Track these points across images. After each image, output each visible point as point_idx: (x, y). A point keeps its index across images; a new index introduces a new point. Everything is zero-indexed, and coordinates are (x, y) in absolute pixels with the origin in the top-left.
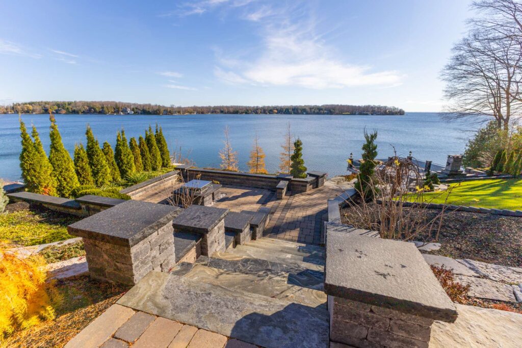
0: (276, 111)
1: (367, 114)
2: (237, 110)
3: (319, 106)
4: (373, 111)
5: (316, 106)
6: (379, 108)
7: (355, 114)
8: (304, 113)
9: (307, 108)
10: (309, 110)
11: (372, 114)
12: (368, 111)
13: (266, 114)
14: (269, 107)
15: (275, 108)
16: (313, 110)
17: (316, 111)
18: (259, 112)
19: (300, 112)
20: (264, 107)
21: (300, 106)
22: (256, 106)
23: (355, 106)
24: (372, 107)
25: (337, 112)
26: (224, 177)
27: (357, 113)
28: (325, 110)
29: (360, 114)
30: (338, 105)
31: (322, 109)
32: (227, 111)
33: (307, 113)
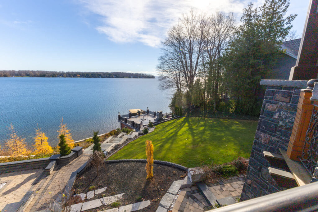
0: (79, 75)
1: (137, 78)
2: (44, 74)
3: (109, 73)
4: (140, 76)
5: (107, 72)
6: (143, 74)
7: (131, 78)
8: (100, 77)
9: (101, 74)
10: (103, 75)
11: (140, 78)
12: (138, 76)
13: (71, 77)
14: (72, 72)
15: (79, 73)
16: (106, 75)
17: (108, 76)
18: (65, 76)
19: (97, 76)
20: (69, 72)
21: (96, 72)
22: (61, 71)
23: (131, 73)
24: (139, 74)
25: (121, 76)
26: (7, 167)
27: (132, 77)
28: (114, 75)
29: (134, 77)
30: (120, 73)
31: (111, 75)
32: (33, 75)
33: (102, 77)
